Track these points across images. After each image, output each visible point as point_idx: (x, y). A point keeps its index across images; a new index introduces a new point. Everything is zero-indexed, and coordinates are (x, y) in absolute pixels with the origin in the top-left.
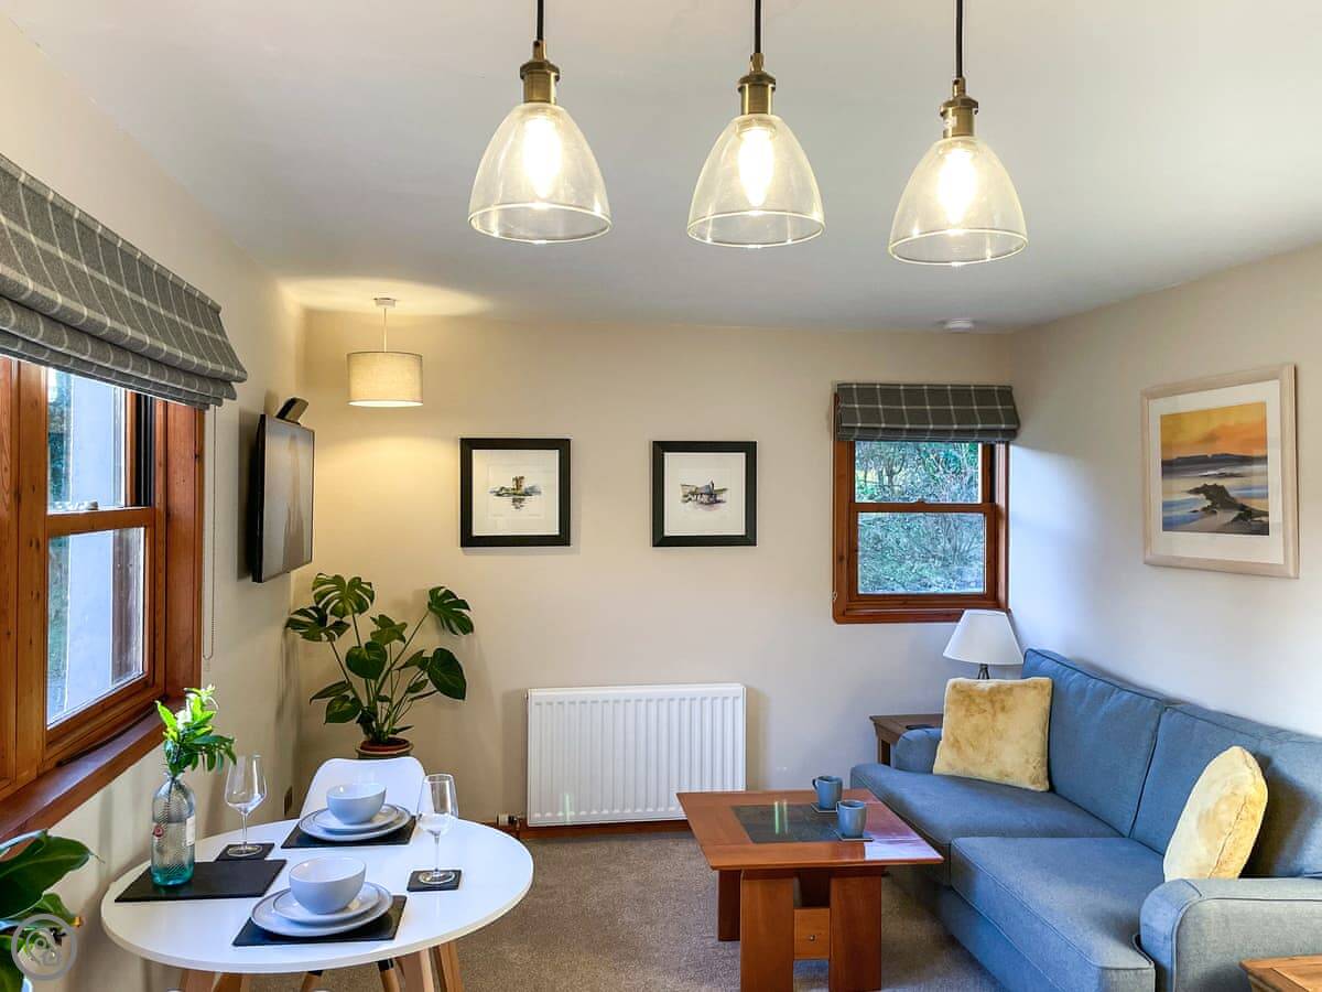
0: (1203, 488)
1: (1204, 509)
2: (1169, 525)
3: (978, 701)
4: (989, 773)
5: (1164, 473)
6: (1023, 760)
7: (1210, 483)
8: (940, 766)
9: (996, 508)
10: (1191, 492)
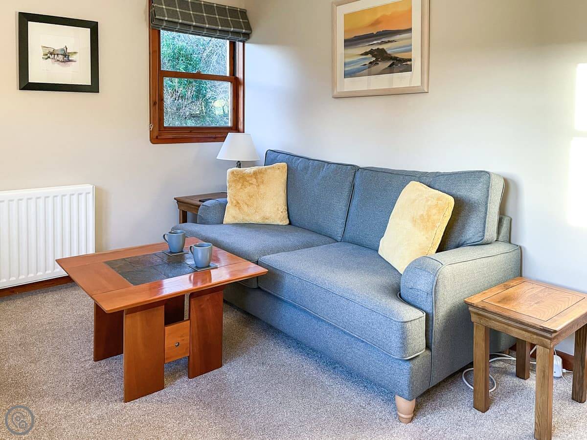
0: (370, 51)
1: (371, 63)
2: (348, 75)
3: (248, 179)
4: (257, 219)
5: (345, 46)
6: (275, 209)
7: (375, 48)
8: (227, 219)
9: (237, 79)
10: (362, 55)
